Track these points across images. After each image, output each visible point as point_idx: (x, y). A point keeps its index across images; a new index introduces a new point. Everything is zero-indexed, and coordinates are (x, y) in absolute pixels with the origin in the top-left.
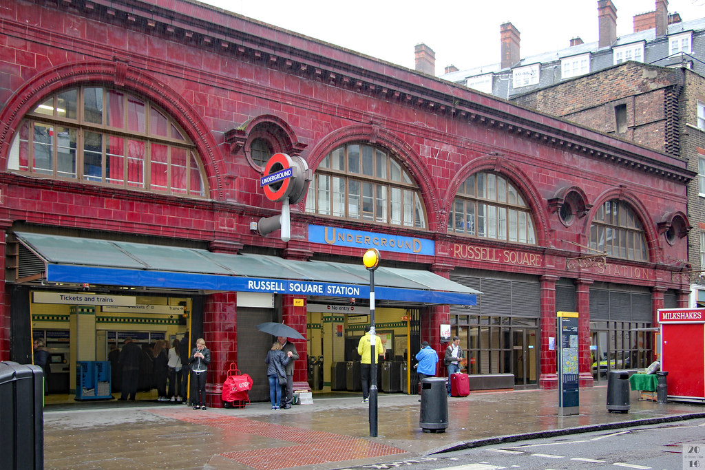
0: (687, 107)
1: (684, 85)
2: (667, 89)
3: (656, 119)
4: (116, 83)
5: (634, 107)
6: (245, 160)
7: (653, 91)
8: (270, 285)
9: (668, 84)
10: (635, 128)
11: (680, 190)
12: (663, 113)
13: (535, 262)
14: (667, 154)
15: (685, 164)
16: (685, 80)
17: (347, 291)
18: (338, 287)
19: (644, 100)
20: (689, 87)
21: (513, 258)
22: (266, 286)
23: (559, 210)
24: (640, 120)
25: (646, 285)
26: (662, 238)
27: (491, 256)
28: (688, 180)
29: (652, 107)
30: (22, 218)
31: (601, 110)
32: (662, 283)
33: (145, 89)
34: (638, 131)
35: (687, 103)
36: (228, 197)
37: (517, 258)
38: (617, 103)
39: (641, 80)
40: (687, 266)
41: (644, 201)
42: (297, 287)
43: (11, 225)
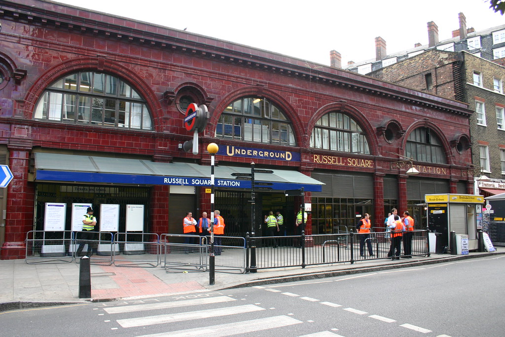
0: (467, 73)
1: (464, 60)
2: (454, 63)
3: (449, 80)
4: (98, 69)
5: (436, 74)
6: (176, 108)
7: (446, 65)
8: (179, 180)
9: (454, 60)
10: (437, 86)
11: (466, 122)
12: (452, 77)
13: (369, 165)
14: (456, 100)
15: (467, 106)
16: (464, 58)
17: (231, 184)
18: (225, 182)
19: (441, 70)
20: (467, 62)
21: (354, 163)
22: (176, 181)
23: (384, 134)
24: (440, 81)
25: (445, 178)
26: (454, 150)
27: (339, 162)
28: (469, 115)
29: (446, 74)
30: (39, 145)
31: (418, 78)
32: (455, 177)
33: (115, 71)
34: (439, 88)
35: (467, 71)
36: (164, 130)
37: (356, 163)
38: (426, 73)
39: (439, 59)
40: (472, 166)
41: (441, 128)
42: (197, 182)
43: (31, 148)
